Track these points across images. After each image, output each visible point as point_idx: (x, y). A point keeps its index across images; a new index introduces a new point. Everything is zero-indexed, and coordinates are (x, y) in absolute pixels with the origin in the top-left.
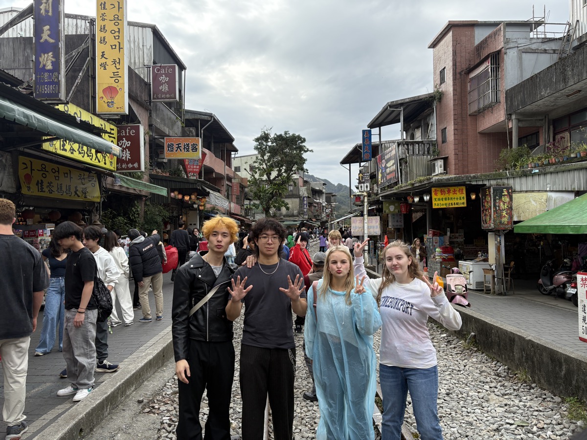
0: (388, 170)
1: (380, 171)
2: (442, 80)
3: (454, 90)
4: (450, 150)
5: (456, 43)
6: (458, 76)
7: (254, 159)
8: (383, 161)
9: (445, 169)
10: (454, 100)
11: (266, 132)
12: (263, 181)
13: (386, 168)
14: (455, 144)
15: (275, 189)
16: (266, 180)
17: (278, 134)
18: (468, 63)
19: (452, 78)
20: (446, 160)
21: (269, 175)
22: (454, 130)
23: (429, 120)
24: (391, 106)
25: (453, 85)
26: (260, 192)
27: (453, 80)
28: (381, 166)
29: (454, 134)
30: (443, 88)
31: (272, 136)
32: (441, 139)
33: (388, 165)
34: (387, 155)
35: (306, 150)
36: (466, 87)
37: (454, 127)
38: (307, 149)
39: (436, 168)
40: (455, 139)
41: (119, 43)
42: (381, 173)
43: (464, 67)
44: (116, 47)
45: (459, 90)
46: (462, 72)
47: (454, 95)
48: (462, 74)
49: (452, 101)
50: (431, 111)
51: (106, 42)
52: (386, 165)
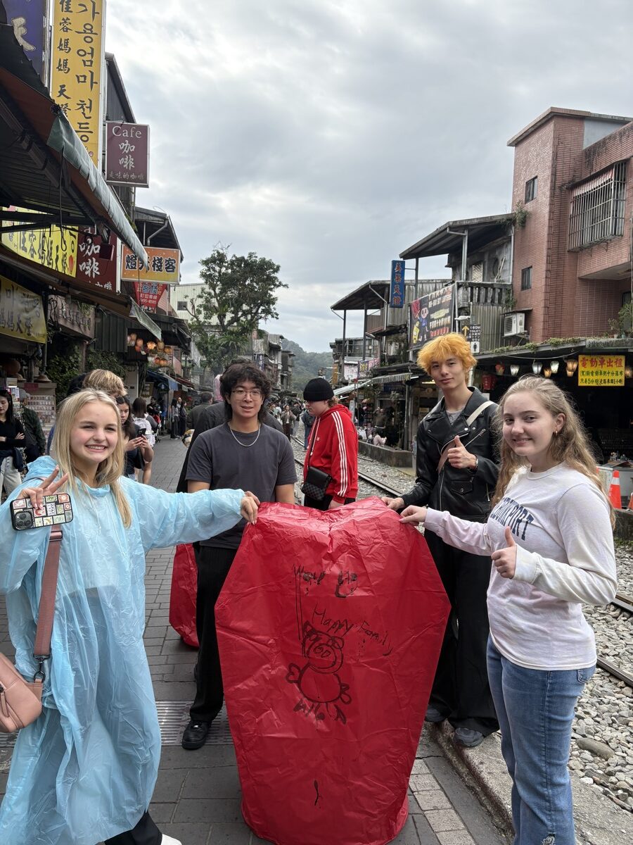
0: (433, 324)
1: (417, 324)
2: (530, 195)
3: (551, 212)
4: (537, 299)
5: (558, 142)
6: (557, 191)
7: (199, 292)
8: (424, 309)
9: (526, 328)
10: (550, 227)
11: (221, 252)
12: (212, 326)
13: (429, 319)
14: (546, 292)
15: (231, 340)
16: (217, 326)
17: (238, 256)
18: (572, 173)
19: (548, 193)
20: (528, 314)
21: (222, 317)
22: (547, 271)
23: (500, 253)
24: (452, 228)
25: (550, 204)
26: (206, 342)
27: (551, 197)
28: (420, 316)
29: (546, 277)
30: (529, 207)
31: (229, 258)
32: (520, 283)
33: (433, 316)
34: (432, 300)
35: (277, 283)
36: (566, 209)
37: (547, 267)
38: (280, 283)
39: (514, 326)
40: (546, 285)
41: (92, 73)
42: (420, 327)
43: (567, 178)
44: (85, 79)
45: (557, 212)
46: (563, 186)
47: (549, 219)
48: (564, 189)
49: (546, 229)
50: (505, 241)
51: (69, 69)
52: (429, 316)
